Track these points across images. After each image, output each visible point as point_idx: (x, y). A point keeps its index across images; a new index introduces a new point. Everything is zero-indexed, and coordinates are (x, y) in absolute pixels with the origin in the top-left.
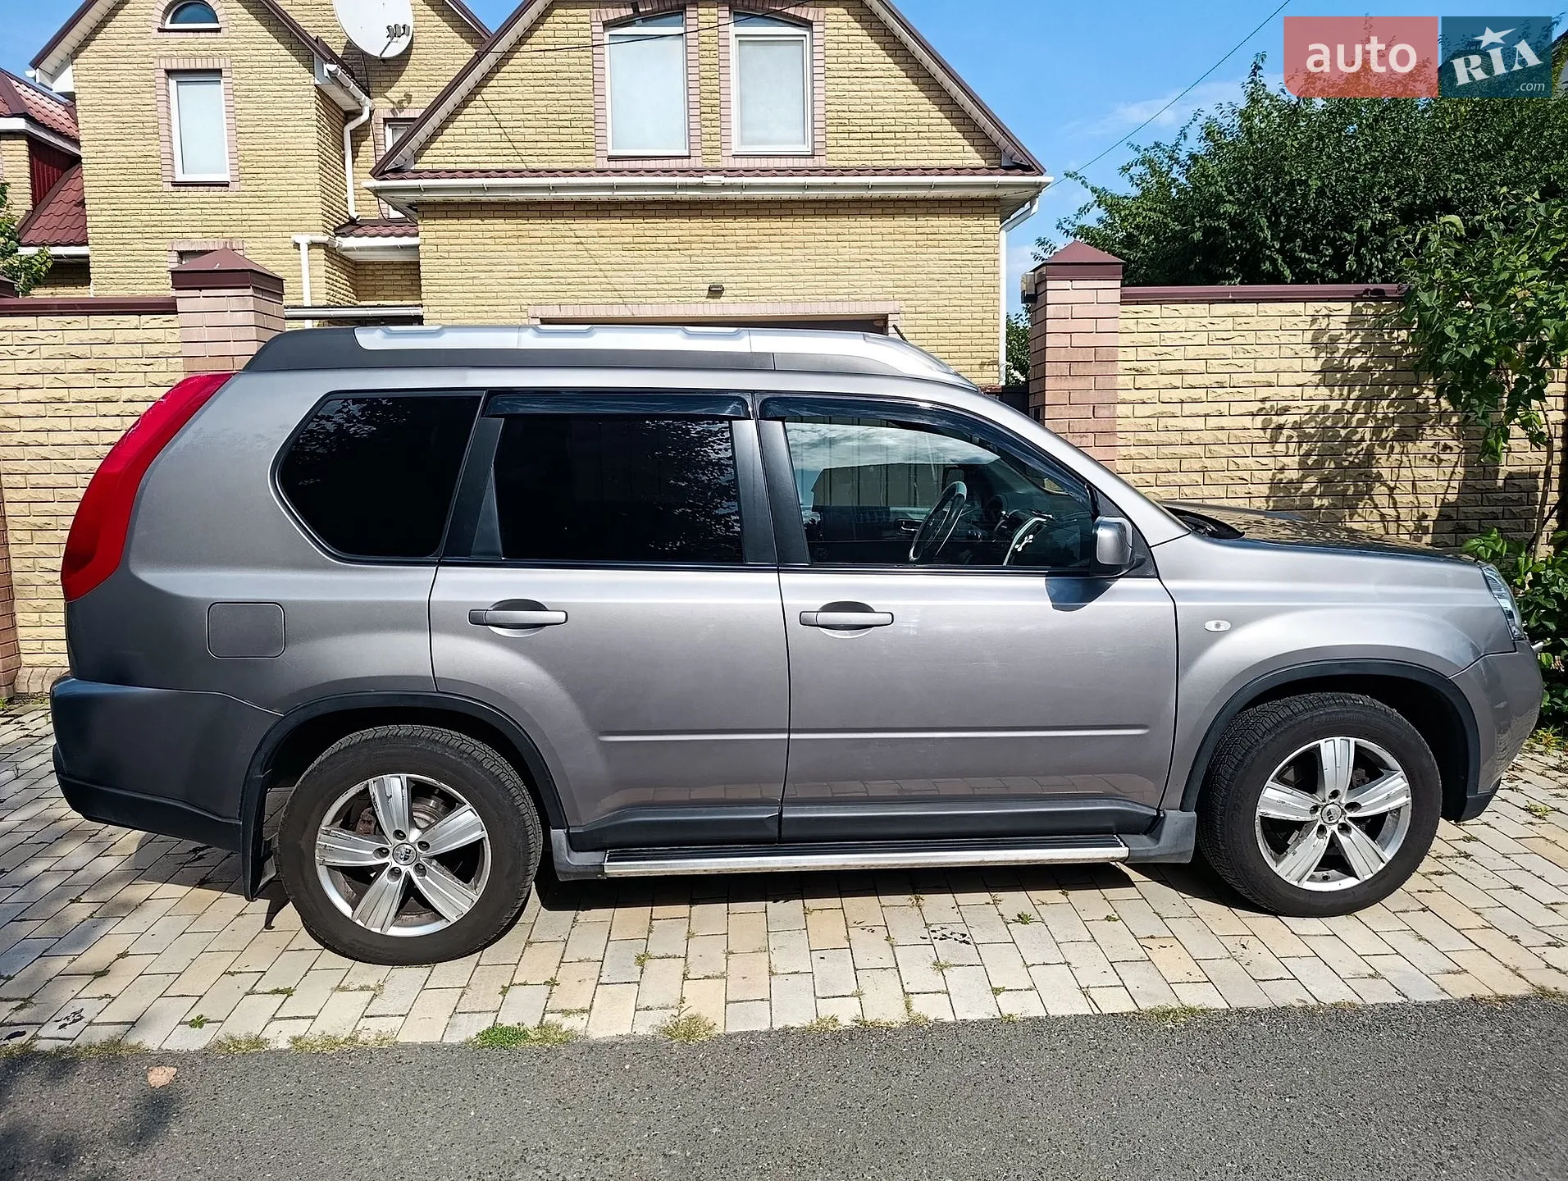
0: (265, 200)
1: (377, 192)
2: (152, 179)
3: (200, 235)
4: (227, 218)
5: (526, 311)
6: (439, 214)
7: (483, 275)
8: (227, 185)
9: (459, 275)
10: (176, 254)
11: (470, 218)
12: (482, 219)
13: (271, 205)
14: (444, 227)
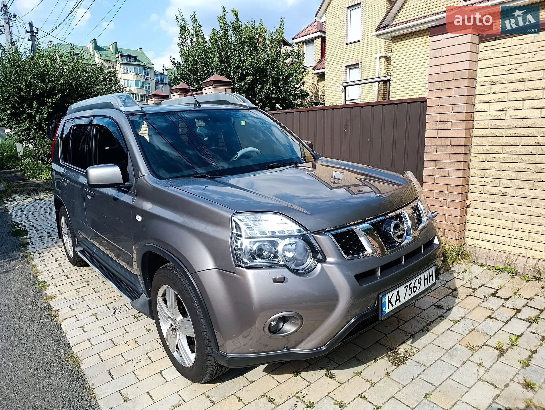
0: (369, 44)
1: (378, 36)
2: (341, 44)
3: (351, 60)
4: (359, 52)
5: (425, 73)
6: (399, 40)
7: (411, 61)
8: (359, 42)
9: (403, 62)
10: (345, 67)
11: (409, 39)
12: (413, 38)
13: (371, 46)
14: (400, 45)
